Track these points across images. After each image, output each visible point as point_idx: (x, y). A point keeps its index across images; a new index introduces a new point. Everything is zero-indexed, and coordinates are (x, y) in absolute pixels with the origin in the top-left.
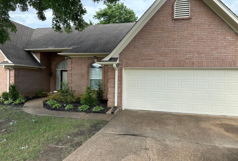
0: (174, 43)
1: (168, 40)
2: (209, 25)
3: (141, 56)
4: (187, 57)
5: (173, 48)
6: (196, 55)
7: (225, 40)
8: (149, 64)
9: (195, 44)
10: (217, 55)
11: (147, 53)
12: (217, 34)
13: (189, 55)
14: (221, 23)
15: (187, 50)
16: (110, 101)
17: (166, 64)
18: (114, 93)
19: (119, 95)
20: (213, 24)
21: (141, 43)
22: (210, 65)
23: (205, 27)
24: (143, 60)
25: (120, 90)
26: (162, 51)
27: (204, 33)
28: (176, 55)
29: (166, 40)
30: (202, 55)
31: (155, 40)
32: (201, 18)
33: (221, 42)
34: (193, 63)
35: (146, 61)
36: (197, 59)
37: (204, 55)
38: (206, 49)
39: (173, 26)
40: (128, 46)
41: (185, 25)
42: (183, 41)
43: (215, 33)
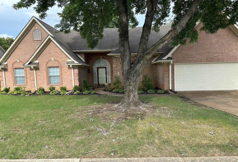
0: (207, 47)
1: (204, 45)
2: (227, 36)
3: (187, 55)
4: (215, 56)
5: (206, 50)
6: (220, 54)
7: (236, 45)
8: (192, 60)
9: (219, 48)
10: (232, 54)
11: (190, 53)
12: (232, 42)
13: (216, 55)
14: (234, 35)
15: (215, 51)
16: (166, 86)
17: (202, 61)
18: (169, 81)
19: (172, 82)
20: (230, 35)
21: (186, 47)
22: (228, 60)
23: (225, 37)
24: (188, 58)
25: (172, 79)
26: (200, 52)
27: (224, 41)
28: (208, 55)
29: (202, 45)
30: (224, 54)
31: (195, 45)
32: (223, 32)
33: (234, 46)
34: (219, 59)
35: (190, 59)
36: (221, 57)
37: (225, 54)
38: (226, 51)
39: (206, 36)
40: (178, 49)
41: (214, 36)
42: (213, 46)
43: (231, 41)
